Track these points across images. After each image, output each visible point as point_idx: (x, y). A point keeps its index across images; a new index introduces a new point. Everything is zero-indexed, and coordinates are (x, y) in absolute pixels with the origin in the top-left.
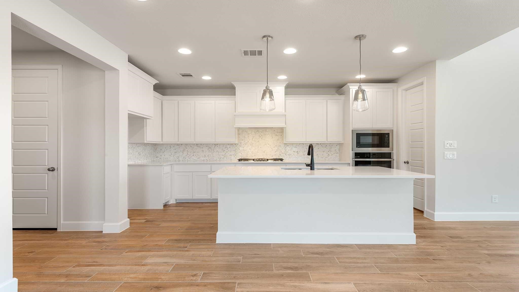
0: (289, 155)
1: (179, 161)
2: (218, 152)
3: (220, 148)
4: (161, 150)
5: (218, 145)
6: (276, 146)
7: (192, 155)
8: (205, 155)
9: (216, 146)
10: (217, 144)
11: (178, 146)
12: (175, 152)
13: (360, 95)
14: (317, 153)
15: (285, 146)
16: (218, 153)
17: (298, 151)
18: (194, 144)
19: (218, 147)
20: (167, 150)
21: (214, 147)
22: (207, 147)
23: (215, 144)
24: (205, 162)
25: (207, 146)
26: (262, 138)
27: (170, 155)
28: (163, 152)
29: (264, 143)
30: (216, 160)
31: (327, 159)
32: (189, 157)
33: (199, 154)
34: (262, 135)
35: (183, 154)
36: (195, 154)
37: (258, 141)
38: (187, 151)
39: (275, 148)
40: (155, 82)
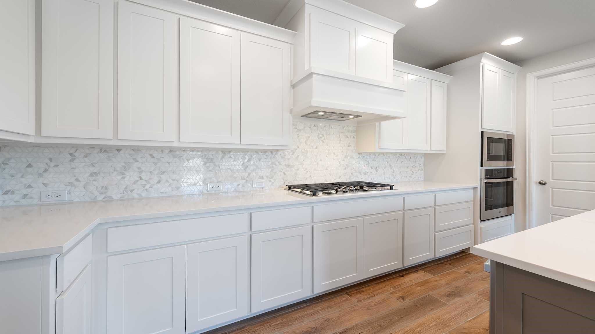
3: (235, 160)
4: (30, 166)
6: (346, 157)
7: (156, 179)
8: (195, 180)
15: (359, 157)
16: (230, 173)
21: (222, 157)
22: (202, 158)
27: (71, 184)
29: (327, 151)
32: (143, 186)
33: (178, 177)
35: (123, 178)
36: (163, 176)
37: (316, 148)
38: (139, 168)
39: (344, 160)
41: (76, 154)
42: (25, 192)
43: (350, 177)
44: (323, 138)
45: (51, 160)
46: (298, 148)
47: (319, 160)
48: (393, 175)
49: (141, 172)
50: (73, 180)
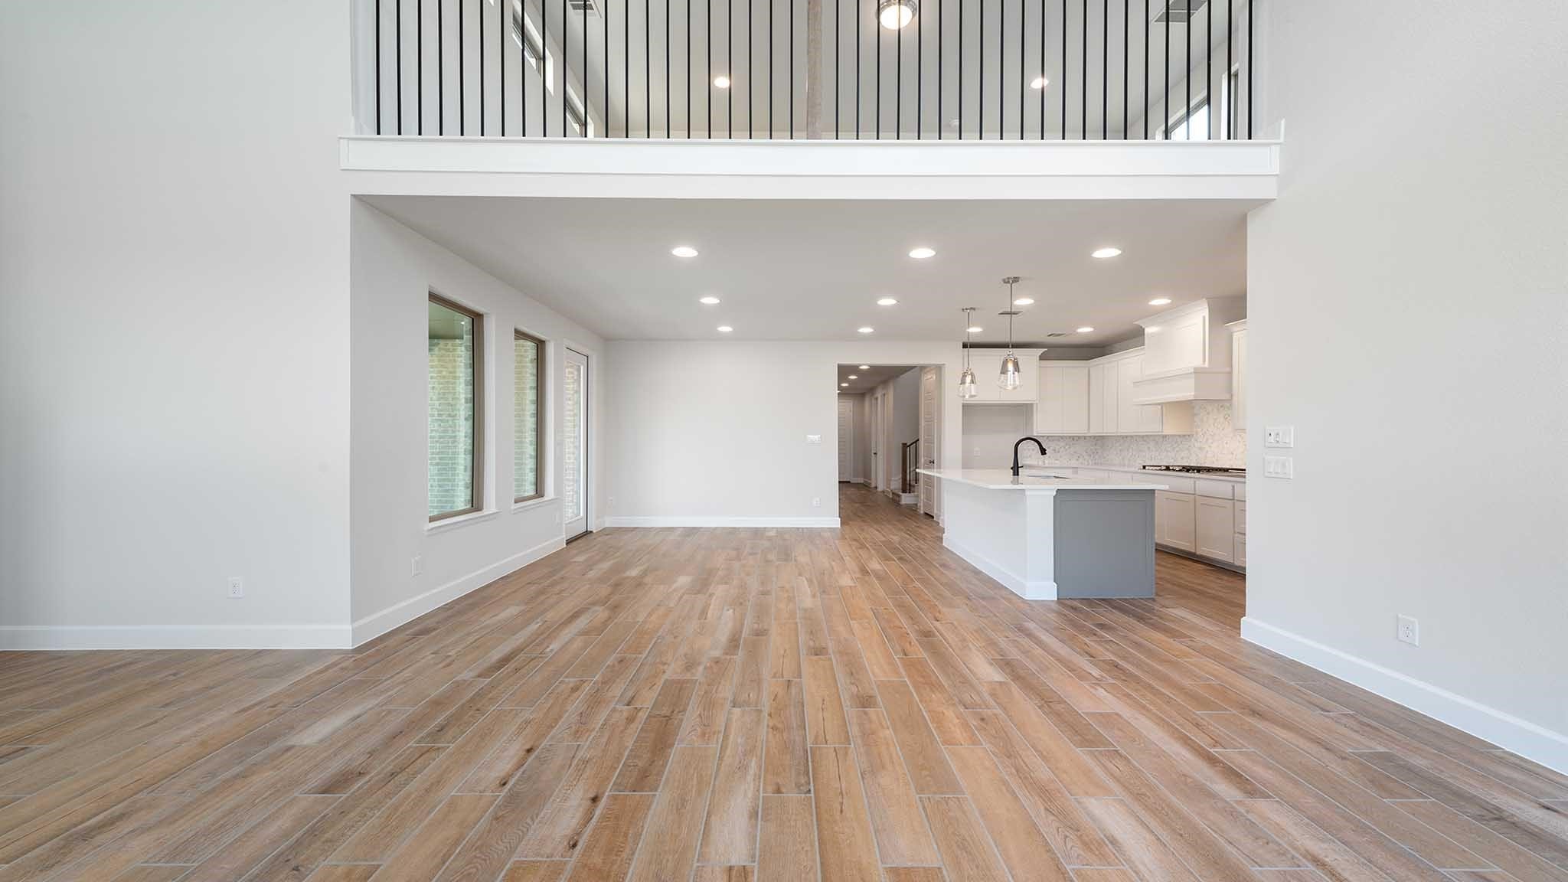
40: (1041, 351)
46: (1207, 430)
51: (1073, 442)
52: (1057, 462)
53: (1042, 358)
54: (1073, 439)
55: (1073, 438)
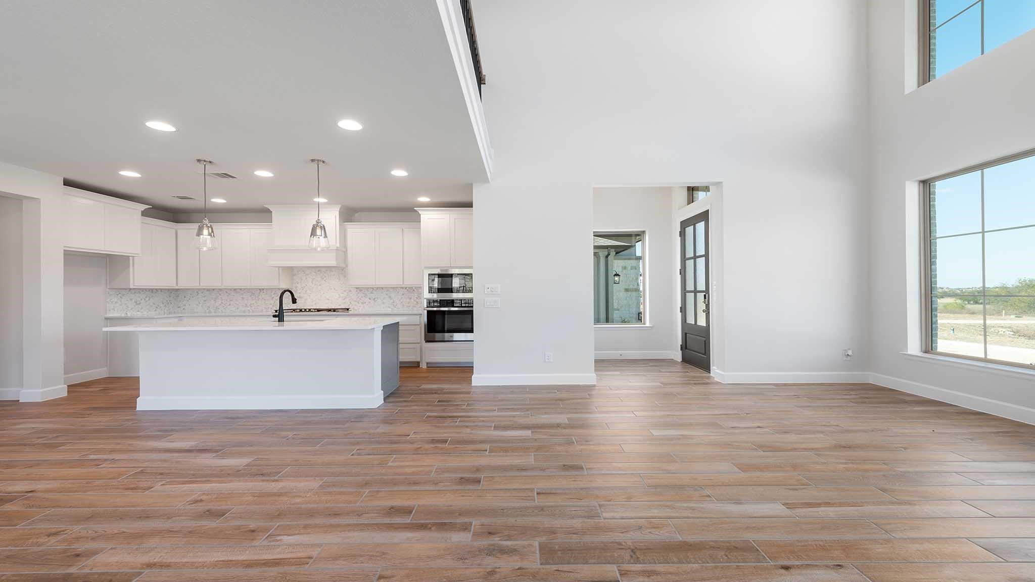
0: (362, 303)
1: (210, 312)
2: (264, 299)
3: (266, 294)
4: (185, 297)
5: (265, 290)
6: (345, 291)
7: (228, 303)
8: (246, 305)
9: (262, 292)
10: (263, 289)
11: (208, 292)
12: (205, 301)
13: (318, 231)
14: (401, 301)
15: (357, 291)
16: (264, 301)
17: (375, 299)
18: (231, 290)
19: (264, 292)
20: (193, 297)
21: (259, 293)
22: (249, 294)
23: (260, 289)
24: (247, 314)
25: (249, 292)
26: (325, 281)
27: (197, 305)
28: (188, 301)
29: (328, 287)
30: (262, 311)
31: (415, 309)
32: (224, 307)
33: (238, 303)
34: (325, 277)
35: (215, 303)
36: (232, 302)
37: (320, 285)
38: (221, 298)
39: (343, 294)
40: (144, 207)
41: (199, 292)
42: (184, 307)
43: (349, 305)
44: (325, 279)
45: (191, 295)
46: (306, 285)
47: (322, 293)
48: (393, 305)
49: (222, 300)
50: (198, 303)
51: (153, 294)
52: (138, 313)
53: (145, 214)
54: (152, 292)
55: (152, 290)
